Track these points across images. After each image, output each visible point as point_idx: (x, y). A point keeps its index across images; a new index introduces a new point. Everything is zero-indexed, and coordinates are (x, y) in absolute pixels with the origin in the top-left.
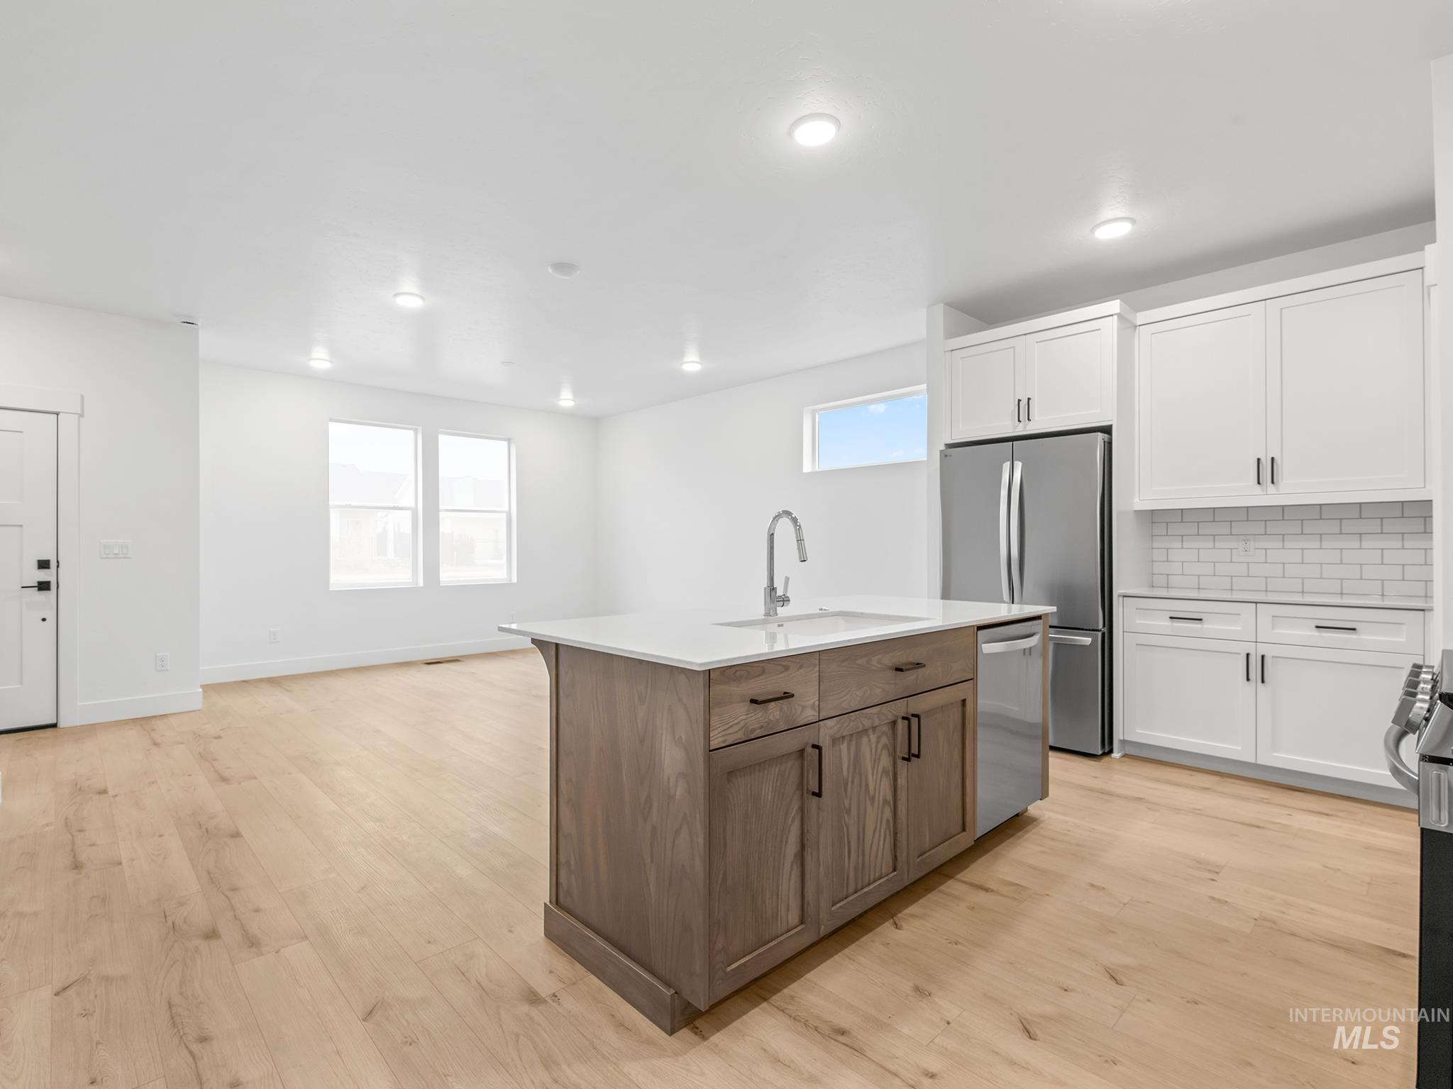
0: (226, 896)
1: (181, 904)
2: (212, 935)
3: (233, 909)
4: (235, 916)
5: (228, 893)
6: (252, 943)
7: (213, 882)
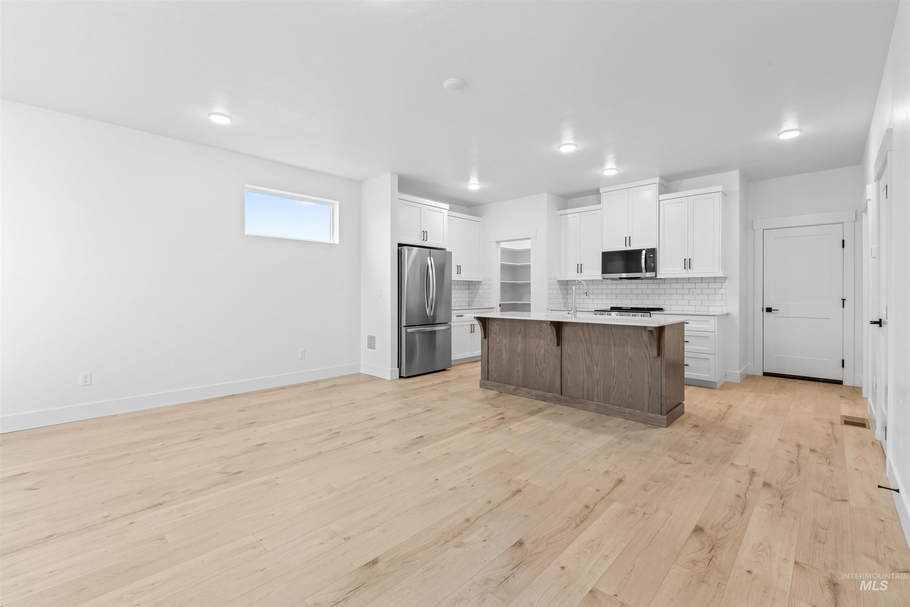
0: (745, 496)
1: (771, 506)
2: (766, 485)
3: (748, 488)
4: (750, 485)
5: (743, 496)
6: (753, 473)
7: (745, 507)
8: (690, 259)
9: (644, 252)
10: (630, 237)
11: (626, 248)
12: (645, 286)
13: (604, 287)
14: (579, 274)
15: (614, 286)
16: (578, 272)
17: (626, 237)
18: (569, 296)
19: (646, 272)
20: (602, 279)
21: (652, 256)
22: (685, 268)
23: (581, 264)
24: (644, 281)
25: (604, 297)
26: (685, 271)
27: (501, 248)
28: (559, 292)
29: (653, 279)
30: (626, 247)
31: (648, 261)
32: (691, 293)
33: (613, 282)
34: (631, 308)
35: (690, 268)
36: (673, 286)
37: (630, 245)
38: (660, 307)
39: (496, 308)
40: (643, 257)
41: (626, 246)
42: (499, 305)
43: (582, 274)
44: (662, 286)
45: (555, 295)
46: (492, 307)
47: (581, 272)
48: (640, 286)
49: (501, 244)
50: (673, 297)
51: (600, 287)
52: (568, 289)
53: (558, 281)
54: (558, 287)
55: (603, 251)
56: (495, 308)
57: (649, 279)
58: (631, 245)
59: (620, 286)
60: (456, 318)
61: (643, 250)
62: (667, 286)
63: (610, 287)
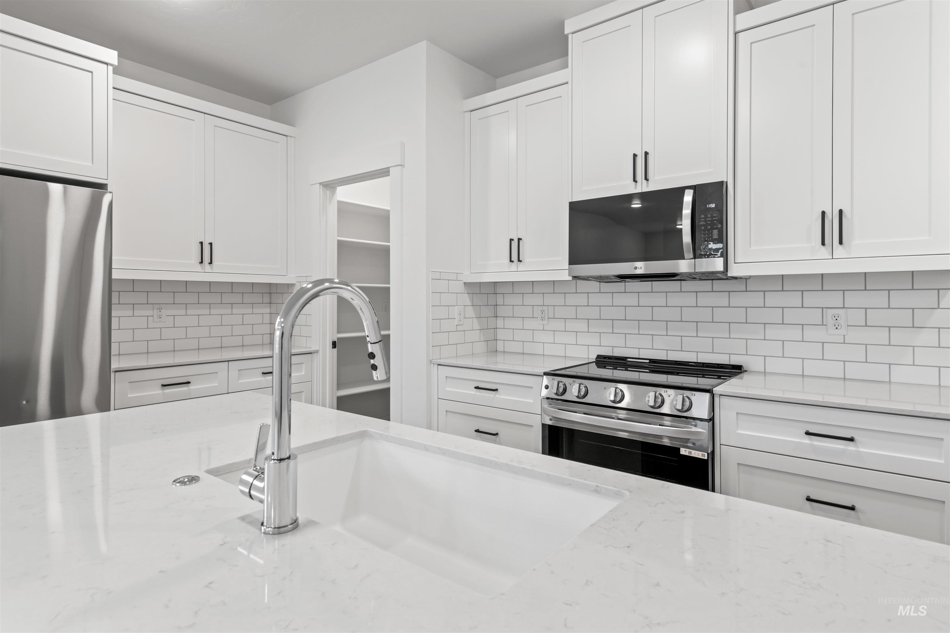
8: (841, 212)
9: (688, 198)
10: (646, 154)
11: (636, 188)
12: (690, 300)
13: (581, 300)
14: (514, 267)
15: (606, 300)
16: (511, 261)
17: (635, 156)
18: (500, 323)
19: (695, 258)
20: (570, 278)
21: (713, 206)
22: (823, 243)
23: (519, 239)
24: (688, 285)
25: (582, 326)
26: (824, 252)
27: (339, 202)
28: (470, 312)
29: (712, 280)
30: (636, 185)
31: (700, 223)
32: (830, 321)
33: (606, 287)
34: (652, 361)
35: (841, 242)
36: (773, 299)
37: (646, 179)
38: (735, 361)
39: (321, 352)
40: (687, 211)
41: (635, 181)
42: (329, 345)
43: (521, 266)
44: (738, 299)
45: (456, 322)
46: (313, 349)
47: (519, 261)
48: (675, 300)
49: (340, 190)
50: (772, 332)
51: (572, 300)
52: (496, 305)
53: (465, 283)
54: (466, 299)
55: (574, 200)
56: (317, 352)
57: (700, 279)
58: (650, 176)
59: (620, 300)
60: (161, 392)
61: (687, 191)
62: (756, 299)
63: (595, 299)
